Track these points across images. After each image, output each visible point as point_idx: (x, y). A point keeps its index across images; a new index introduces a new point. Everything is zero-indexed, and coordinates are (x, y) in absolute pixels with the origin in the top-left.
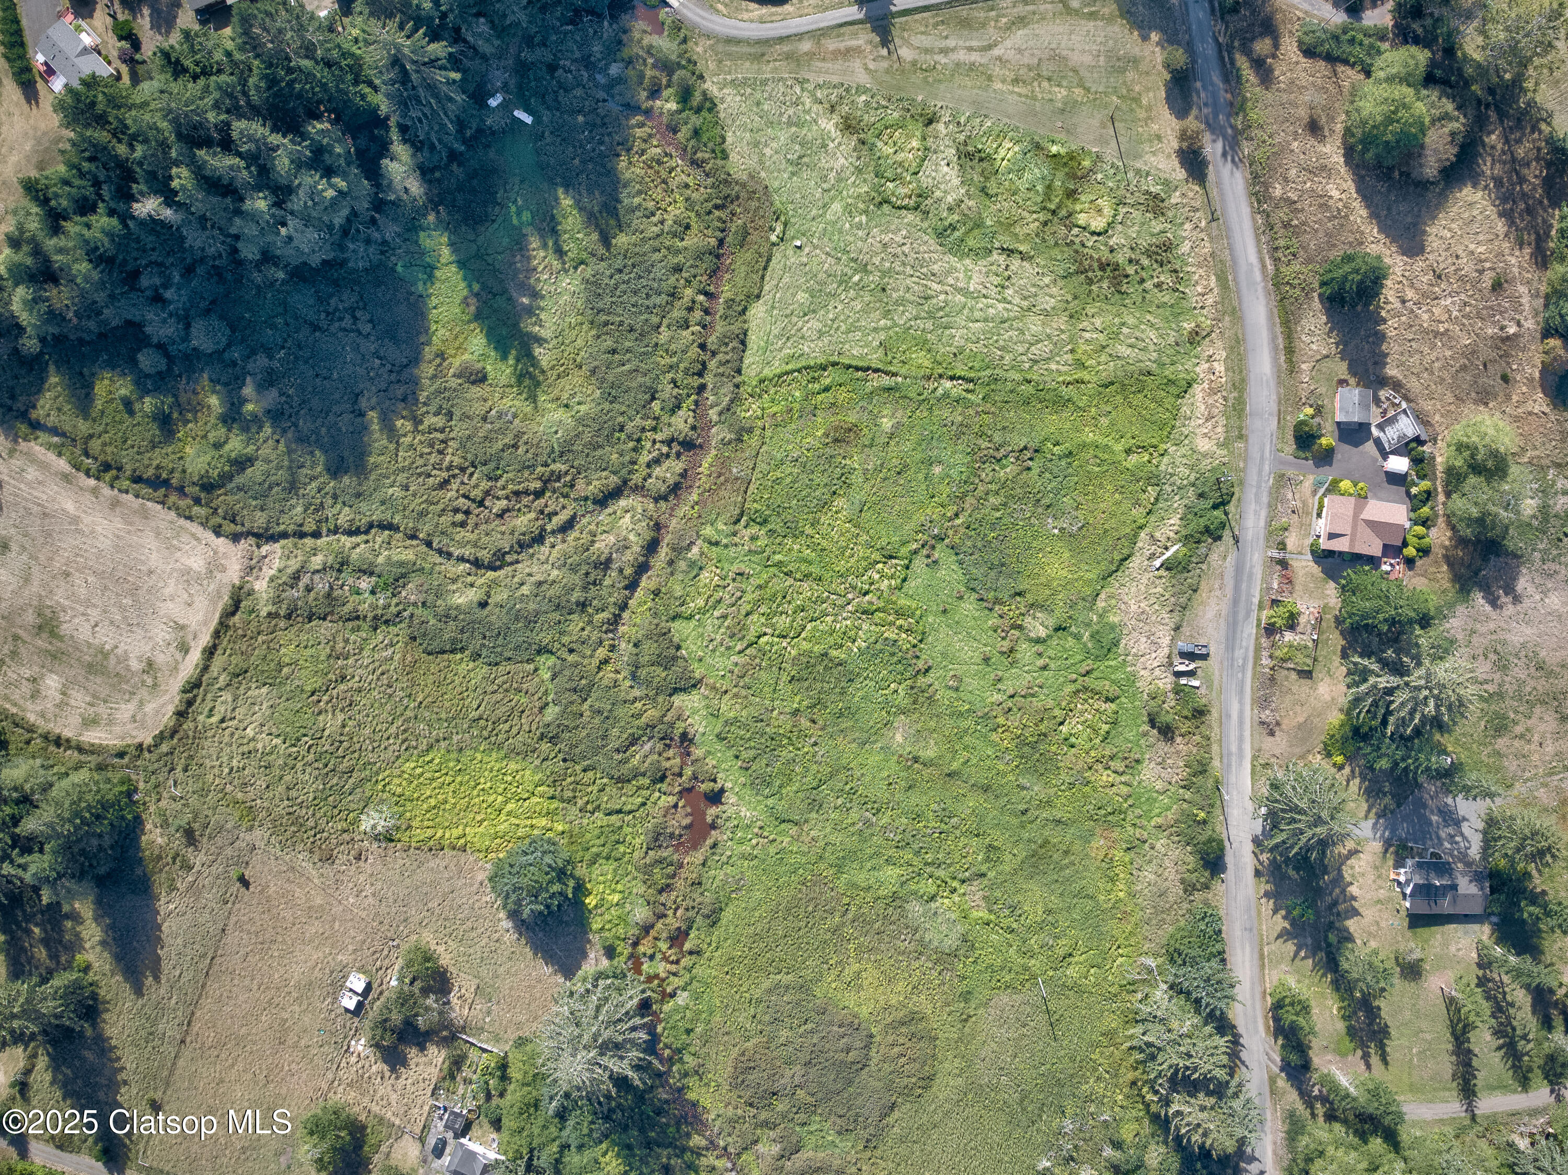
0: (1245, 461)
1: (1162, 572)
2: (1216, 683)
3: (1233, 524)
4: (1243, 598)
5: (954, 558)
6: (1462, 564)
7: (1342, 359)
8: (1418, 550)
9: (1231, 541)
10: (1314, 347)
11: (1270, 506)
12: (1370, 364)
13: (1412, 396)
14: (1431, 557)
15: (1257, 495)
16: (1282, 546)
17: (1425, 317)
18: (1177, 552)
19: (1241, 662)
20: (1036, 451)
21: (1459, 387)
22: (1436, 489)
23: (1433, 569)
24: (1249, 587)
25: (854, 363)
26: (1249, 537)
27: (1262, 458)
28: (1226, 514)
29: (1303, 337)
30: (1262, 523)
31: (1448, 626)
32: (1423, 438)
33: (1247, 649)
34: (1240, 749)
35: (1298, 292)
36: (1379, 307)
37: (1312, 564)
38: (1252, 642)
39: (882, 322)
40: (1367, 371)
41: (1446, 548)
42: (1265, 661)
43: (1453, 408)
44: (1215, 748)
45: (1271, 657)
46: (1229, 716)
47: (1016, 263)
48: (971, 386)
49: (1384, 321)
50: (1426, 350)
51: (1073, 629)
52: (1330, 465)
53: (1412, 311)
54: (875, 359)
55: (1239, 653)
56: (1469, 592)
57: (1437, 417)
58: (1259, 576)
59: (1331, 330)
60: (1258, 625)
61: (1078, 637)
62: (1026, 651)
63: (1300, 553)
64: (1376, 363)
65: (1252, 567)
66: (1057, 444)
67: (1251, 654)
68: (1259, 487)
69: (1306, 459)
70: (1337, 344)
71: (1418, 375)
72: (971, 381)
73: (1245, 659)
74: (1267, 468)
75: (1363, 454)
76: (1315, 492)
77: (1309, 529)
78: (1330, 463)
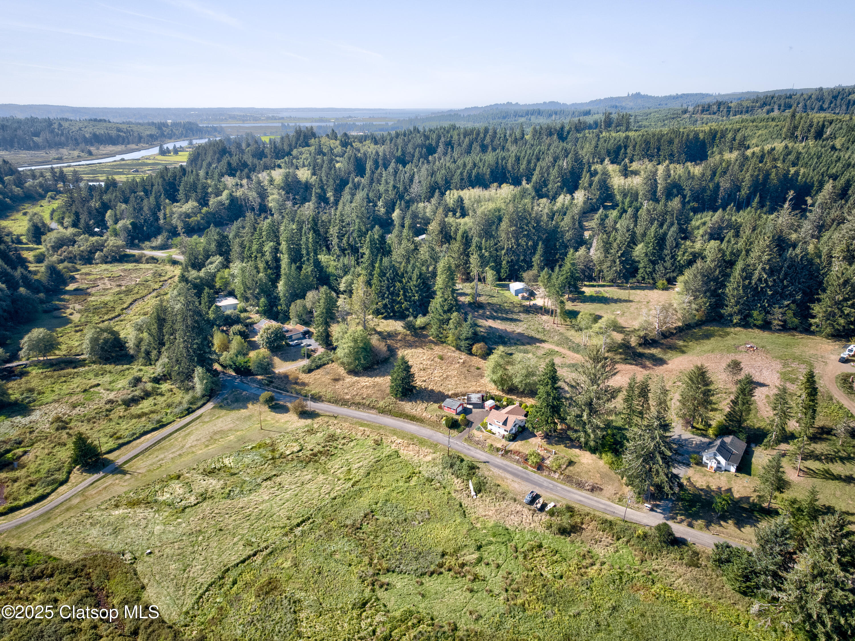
1: (479, 495)
2: (557, 498)
3: (474, 460)
4: (516, 472)
5: (395, 574)
9: (483, 464)
10: (419, 410)
11: (476, 448)
15: (468, 450)
16: (498, 450)
18: (473, 484)
19: (551, 486)
20: (372, 512)
24: (512, 469)
25: (238, 561)
26: (485, 458)
28: (468, 461)
29: (412, 412)
30: (482, 452)
33: (545, 481)
34: (604, 504)
35: (392, 405)
37: (515, 443)
38: (542, 478)
39: (235, 540)
42: (557, 476)
44: (597, 513)
45: (555, 472)
46: (580, 501)
47: (278, 479)
48: (311, 520)
49: (427, 388)
50: (449, 383)
51: (484, 543)
53: (431, 381)
54: (249, 551)
55: (545, 484)
58: (509, 462)
60: (535, 472)
61: (490, 543)
62: (481, 570)
63: (507, 445)
65: (502, 464)
66: (376, 503)
67: (549, 480)
71: (457, 388)
72: (309, 518)
73: (551, 484)
75: (477, 413)
76: (482, 431)
77: (498, 439)
78: (472, 423)
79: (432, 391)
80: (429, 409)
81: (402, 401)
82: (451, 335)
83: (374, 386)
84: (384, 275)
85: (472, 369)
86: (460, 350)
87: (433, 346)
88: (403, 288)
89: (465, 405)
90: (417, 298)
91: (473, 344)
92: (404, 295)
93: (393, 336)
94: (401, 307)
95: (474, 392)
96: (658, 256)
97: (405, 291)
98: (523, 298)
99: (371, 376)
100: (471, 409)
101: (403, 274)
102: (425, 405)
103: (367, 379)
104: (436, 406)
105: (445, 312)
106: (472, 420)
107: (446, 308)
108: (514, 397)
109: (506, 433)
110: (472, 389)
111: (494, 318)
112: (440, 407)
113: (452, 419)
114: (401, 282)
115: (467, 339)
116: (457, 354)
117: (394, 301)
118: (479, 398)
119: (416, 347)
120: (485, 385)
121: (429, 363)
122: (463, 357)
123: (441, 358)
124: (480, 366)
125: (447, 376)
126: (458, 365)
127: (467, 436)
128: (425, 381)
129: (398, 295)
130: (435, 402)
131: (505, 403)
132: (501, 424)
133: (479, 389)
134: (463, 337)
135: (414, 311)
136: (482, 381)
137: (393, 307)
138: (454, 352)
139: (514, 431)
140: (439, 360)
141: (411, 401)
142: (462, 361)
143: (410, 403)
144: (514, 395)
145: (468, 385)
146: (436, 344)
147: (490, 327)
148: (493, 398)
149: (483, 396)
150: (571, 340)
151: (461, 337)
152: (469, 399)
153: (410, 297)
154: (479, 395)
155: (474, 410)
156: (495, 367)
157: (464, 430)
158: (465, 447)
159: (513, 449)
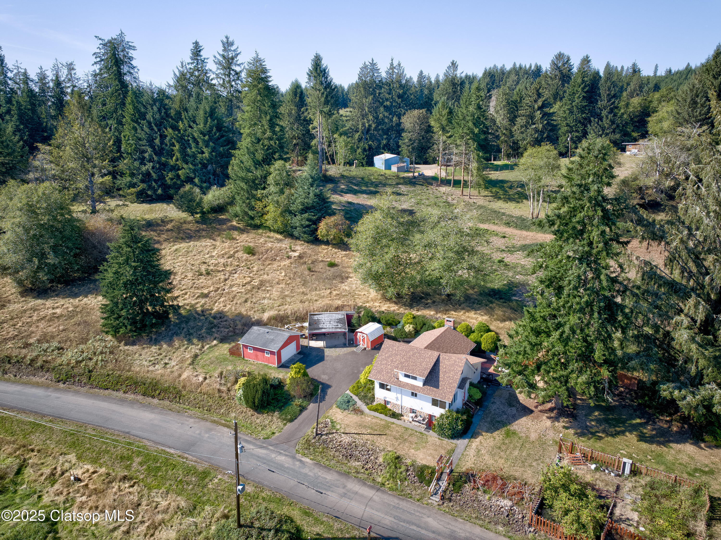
11: (346, 475)
15: (316, 484)
16: (423, 475)
27: (261, 459)
37: (475, 445)
52: (328, 387)
63: (450, 452)
68: (302, 477)
75: (337, 359)
76: (358, 411)
77: (414, 433)
78: (326, 387)
79: (221, 315)
80: (203, 360)
81: (133, 343)
82: (271, 208)
83: (71, 315)
84: (143, 116)
85: (320, 267)
86: (291, 236)
87: (235, 234)
88: (181, 140)
89: (304, 342)
90: (206, 155)
91: (319, 220)
92: (183, 150)
93: (158, 225)
94: (178, 176)
95: (327, 309)
96: (591, 112)
97: (184, 145)
98: (400, 169)
99: (75, 296)
100: (320, 350)
101: (179, 114)
102: (194, 349)
103: (61, 301)
104: (225, 348)
105: (258, 164)
106: (324, 378)
107: (259, 156)
108: (429, 313)
109: (437, 412)
110: (321, 303)
111: (355, 192)
112: (235, 352)
113: (265, 381)
114: (175, 128)
115: (305, 209)
116: (286, 243)
117: (164, 165)
118: (340, 321)
119: (199, 238)
120: (352, 294)
121: (222, 261)
122: (298, 248)
123: (251, 252)
124: (337, 261)
125: (262, 283)
126: (287, 262)
127: (310, 431)
128: (206, 296)
129: (171, 154)
130: (223, 340)
131: (409, 328)
132: (419, 383)
133: (339, 302)
134: (296, 207)
135: (202, 181)
136: (345, 287)
137: (162, 178)
138: (280, 241)
139: (459, 404)
140: (245, 256)
141: (156, 342)
142: (296, 254)
143: (154, 349)
144: (427, 306)
145: (313, 295)
146: (242, 231)
147: (350, 203)
148: (374, 319)
149: (349, 317)
150: (504, 214)
151: (293, 208)
152: (314, 324)
153: (194, 156)
154: (341, 315)
155: (328, 352)
156: (377, 240)
157: (301, 411)
158: (306, 474)
159: (473, 466)
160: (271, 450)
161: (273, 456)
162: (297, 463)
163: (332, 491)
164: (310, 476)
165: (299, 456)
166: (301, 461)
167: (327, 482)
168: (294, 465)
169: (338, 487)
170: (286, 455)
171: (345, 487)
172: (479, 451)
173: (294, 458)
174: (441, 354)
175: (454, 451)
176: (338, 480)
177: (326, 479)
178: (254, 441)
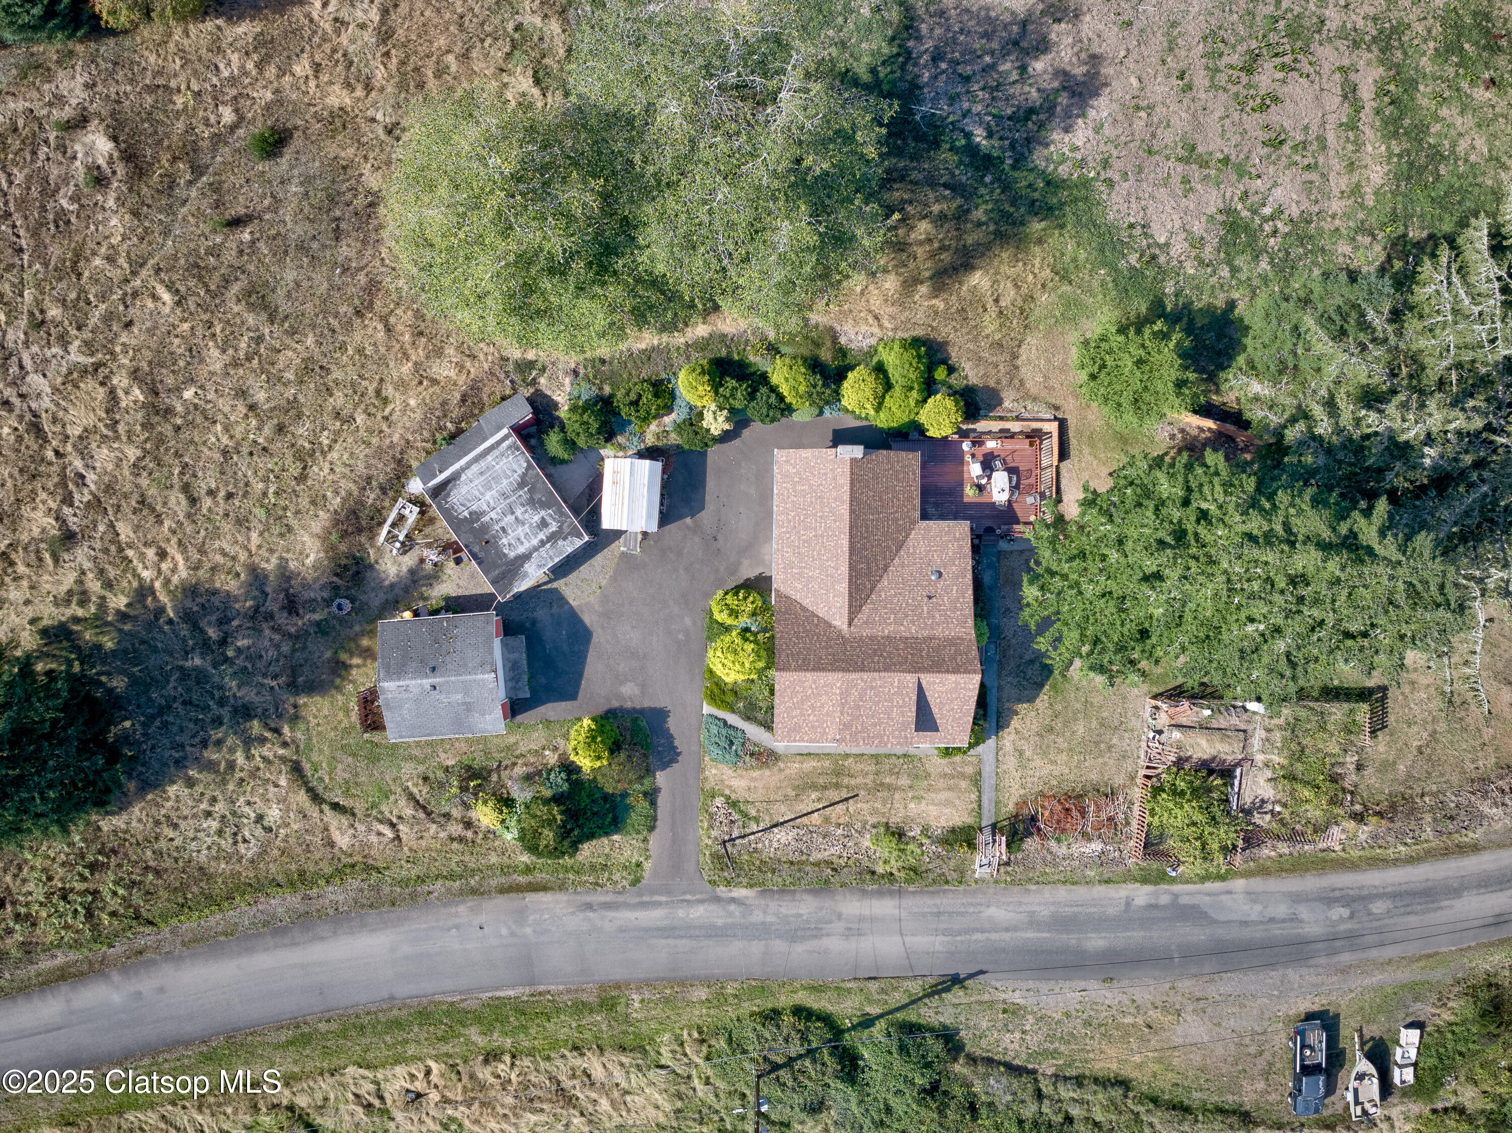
0: (685, 983)
2: (1404, 975)
3: (898, 998)
4: (1136, 937)
6: (961, 215)
7: (295, 719)
8: (929, 387)
9: (956, 996)
10: (274, 814)
11: (823, 887)
12: (295, 625)
13: (383, 471)
14: (945, 332)
15: (794, 935)
17: (103, 456)
19: (1339, 912)
21: (325, 307)
22: (702, 345)
23: (990, 325)
24: (1100, 923)
26: (938, 943)
27: (668, 931)
28: (867, 1022)
29: (249, 851)
30: (885, 907)
31: (1179, 247)
32: (524, 413)
33: (1297, 898)
35: (106, 883)
36: (99, 621)
37: (1008, 737)
38: (1272, 885)
40: (322, 629)
41: (910, 284)
42: (1337, 839)
43: (403, 319)
49: (144, 592)
50: (217, 435)
52: (661, 715)
53: (96, 504)
55: (1314, 920)
56: (1052, 183)
57: (443, 370)
58: (1062, 893)
59: (210, 766)
63: (976, 780)
64: (292, 606)
65: (1034, 923)
67: (1311, 883)
68: (763, 931)
69: (651, 796)
70: (248, 742)
71: (304, 458)
73: (1329, 899)
74: (698, 913)
76: (762, 756)
77: (894, 763)
157: (653, 803)
158: (763, 923)
159: (1022, 792)
160: (667, 903)
161: (681, 913)
162: (732, 907)
163: (828, 935)
164: (772, 924)
165: (722, 890)
166: (733, 900)
167: (808, 922)
168: (731, 914)
169: (831, 922)
170: (701, 902)
171: (839, 916)
172: (1021, 753)
173: (717, 899)
174: (922, 676)
175: (980, 774)
176: (822, 908)
177: (801, 915)
178: (621, 899)
